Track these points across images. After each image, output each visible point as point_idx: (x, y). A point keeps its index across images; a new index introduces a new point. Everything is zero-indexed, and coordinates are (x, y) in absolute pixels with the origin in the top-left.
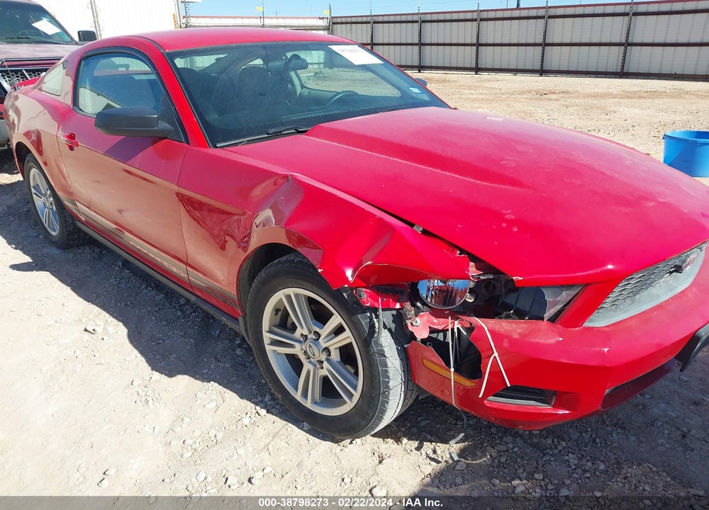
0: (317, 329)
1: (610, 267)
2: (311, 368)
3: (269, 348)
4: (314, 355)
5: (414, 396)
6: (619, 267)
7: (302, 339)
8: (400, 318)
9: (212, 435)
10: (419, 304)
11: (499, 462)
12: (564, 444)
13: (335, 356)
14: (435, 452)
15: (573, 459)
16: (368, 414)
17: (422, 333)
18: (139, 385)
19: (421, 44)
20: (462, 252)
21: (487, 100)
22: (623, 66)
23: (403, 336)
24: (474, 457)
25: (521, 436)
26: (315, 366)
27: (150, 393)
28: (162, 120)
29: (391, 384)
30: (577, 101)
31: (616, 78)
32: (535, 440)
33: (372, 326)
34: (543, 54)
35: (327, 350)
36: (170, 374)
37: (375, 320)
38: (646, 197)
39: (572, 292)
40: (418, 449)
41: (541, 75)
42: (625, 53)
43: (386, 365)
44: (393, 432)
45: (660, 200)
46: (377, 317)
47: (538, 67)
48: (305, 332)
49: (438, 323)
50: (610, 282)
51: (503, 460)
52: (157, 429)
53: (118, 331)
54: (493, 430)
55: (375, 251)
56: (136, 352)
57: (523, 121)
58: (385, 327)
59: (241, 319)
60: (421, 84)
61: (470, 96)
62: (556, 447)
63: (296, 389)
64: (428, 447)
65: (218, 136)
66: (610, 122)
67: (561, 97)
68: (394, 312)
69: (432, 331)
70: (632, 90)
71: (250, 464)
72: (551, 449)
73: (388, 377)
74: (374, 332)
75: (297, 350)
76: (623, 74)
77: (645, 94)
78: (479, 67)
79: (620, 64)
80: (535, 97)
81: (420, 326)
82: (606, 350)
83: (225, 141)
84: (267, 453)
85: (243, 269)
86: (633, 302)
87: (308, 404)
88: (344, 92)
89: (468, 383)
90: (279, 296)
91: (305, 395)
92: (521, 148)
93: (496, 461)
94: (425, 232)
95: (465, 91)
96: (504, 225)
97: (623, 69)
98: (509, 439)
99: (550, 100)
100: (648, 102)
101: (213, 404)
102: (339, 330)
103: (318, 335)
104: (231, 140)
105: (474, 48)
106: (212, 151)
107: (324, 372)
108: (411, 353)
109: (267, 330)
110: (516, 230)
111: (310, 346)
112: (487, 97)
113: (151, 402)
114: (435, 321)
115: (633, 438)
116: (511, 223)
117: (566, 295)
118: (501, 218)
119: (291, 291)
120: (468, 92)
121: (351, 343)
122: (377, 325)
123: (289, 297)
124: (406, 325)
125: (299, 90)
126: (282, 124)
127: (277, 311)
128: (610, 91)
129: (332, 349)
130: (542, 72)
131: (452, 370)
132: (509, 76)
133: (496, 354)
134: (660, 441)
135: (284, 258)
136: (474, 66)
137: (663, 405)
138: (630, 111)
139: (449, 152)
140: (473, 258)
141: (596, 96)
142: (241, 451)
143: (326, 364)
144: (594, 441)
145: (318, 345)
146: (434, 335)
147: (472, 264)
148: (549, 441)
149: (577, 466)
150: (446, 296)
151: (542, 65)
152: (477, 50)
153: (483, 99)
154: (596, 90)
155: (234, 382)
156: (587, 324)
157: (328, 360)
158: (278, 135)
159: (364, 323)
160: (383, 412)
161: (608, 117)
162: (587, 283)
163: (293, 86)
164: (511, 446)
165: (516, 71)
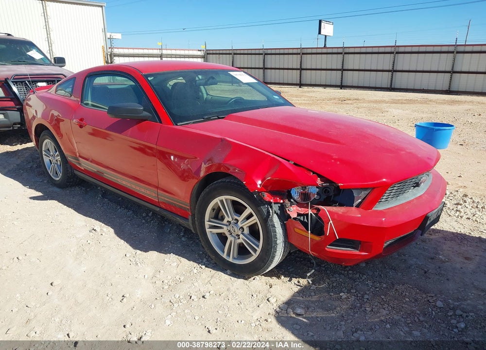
0: (237, 218)
1: (384, 180)
2: (233, 239)
3: (208, 230)
4: (235, 231)
5: (288, 252)
6: (389, 181)
7: (228, 224)
8: (282, 208)
9: (178, 277)
10: (292, 200)
11: (333, 286)
12: (365, 276)
13: (246, 231)
14: (299, 282)
15: (370, 283)
16: (265, 259)
17: (294, 215)
18: (130, 256)
19: (264, 68)
20: (314, 173)
21: (308, 104)
22: (391, 84)
23: (284, 217)
24: (320, 284)
25: (343, 274)
26: (235, 238)
27: (137, 260)
28: (145, 111)
29: (278, 242)
30: (365, 105)
31: (387, 91)
32: (350, 276)
33: (268, 212)
34: (342, 75)
35: (242, 228)
36: (146, 251)
37: (270, 209)
38: (401, 149)
39: (367, 192)
40: (290, 281)
41: (341, 89)
42: (392, 76)
43: (275, 232)
44: (277, 273)
45: (408, 151)
46: (271, 207)
47: (339, 84)
48: (230, 219)
49: (302, 211)
50: (384, 187)
51: (334, 285)
52: (146, 277)
53: (109, 231)
54: (328, 272)
55: (272, 172)
56: (122, 241)
57: (336, 113)
58: (275, 212)
59: (190, 218)
60: (278, 93)
61: (297, 101)
62: (361, 278)
63: (224, 252)
64: (295, 280)
65: (177, 119)
66: (385, 118)
67: (354, 102)
68: (279, 205)
69: (299, 215)
70: (397, 98)
71: (202, 290)
72: (359, 279)
73: (277, 238)
74: (270, 215)
75: (224, 230)
76: (391, 89)
77: (405, 101)
78: (302, 83)
79: (389, 83)
80: (338, 102)
81: (293, 211)
82: (384, 219)
83: (182, 122)
84: (210, 285)
85: (194, 188)
86: (396, 200)
87: (231, 260)
88: (234, 98)
89: (317, 238)
90: (217, 200)
91: (228, 254)
92: (338, 127)
93: (331, 285)
94: (295, 164)
95: (294, 99)
96: (333, 161)
97: (391, 86)
98: (337, 275)
99: (348, 104)
100: (407, 106)
101: (176, 264)
102: (250, 216)
103: (237, 221)
104: (184, 122)
105: (299, 71)
106: (175, 127)
107: (241, 241)
108: (288, 226)
109: (208, 220)
110: (339, 163)
111: (233, 227)
112: (308, 102)
113: (139, 264)
114: (300, 209)
115: (400, 274)
116: (336, 160)
117: (363, 194)
118: (330, 157)
119: (223, 198)
120: (296, 99)
121: (257, 222)
122: (271, 211)
123: (222, 201)
124: (286, 210)
125: (205, 96)
126: (210, 114)
127: (213, 209)
128: (384, 99)
129: (245, 227)
130: (342, 87)
131: (309, 232)
132: (321, 89)
133: (331, 222)
134: (413, 275)
135: (220, 181)
136: (298, 82)
137: (415, 260)
138: (396, 111)
139: (302, 128)
140: (319, 176)
141: (376, 102)
142: (196, 284)
143: (241, 236)
144: (380, 275)
145: (237, 226)
146: (299, 217)
147: (319, 178)
148: (358, 276)
149: (372, 286)
150: (305, 196)
151: (342, 82)
152: (301, 73)
153: (306, 104)
154: (375, 98)
155: (185, 253)
156: (374, 209)
157: (242, 233)
158: (209, 119)
159: (265, 210)
160: (273, 257)
161: (383, 114)
162: (373, 188)
163: (202, 93)
164: (338, 278)
165: (325, 86)
